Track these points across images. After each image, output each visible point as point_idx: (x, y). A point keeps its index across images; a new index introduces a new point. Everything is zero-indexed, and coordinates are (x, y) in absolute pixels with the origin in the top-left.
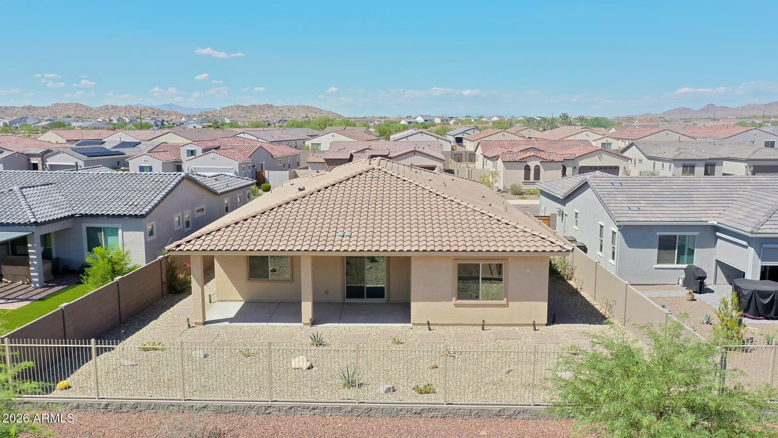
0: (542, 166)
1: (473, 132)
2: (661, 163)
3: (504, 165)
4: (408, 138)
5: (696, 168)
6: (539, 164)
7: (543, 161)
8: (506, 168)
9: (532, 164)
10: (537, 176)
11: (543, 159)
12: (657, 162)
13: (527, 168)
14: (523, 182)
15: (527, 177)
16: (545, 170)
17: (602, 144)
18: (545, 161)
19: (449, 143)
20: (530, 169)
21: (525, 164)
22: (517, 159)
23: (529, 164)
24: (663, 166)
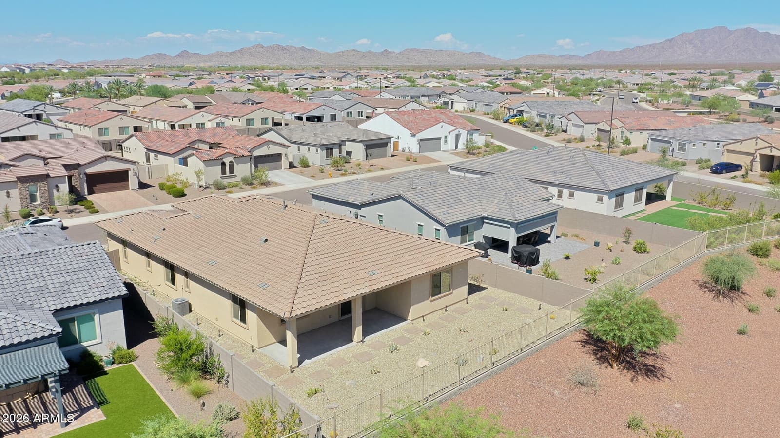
0: (235, 162)
1: (45, 107)
2: (306, 147)
3: (205, 164)
4: (19, 129)
5: (334, 150)
6: (232, 160)
7: (236, 157)
8: (206, 166)
9: (227, 160)
10: (232, 171)
11: (235, 155)
12: (301, 146)
13: (223, 164)
14: (221, 177)
15: (224, 172)
16: (238, 164)
17: (217, 123)
18: (237, 157)
19: (70, 131)
20: (225, 165)
21: (221, 161)
22: (214, 157)
23: (224, 160)
24: (309, 149)
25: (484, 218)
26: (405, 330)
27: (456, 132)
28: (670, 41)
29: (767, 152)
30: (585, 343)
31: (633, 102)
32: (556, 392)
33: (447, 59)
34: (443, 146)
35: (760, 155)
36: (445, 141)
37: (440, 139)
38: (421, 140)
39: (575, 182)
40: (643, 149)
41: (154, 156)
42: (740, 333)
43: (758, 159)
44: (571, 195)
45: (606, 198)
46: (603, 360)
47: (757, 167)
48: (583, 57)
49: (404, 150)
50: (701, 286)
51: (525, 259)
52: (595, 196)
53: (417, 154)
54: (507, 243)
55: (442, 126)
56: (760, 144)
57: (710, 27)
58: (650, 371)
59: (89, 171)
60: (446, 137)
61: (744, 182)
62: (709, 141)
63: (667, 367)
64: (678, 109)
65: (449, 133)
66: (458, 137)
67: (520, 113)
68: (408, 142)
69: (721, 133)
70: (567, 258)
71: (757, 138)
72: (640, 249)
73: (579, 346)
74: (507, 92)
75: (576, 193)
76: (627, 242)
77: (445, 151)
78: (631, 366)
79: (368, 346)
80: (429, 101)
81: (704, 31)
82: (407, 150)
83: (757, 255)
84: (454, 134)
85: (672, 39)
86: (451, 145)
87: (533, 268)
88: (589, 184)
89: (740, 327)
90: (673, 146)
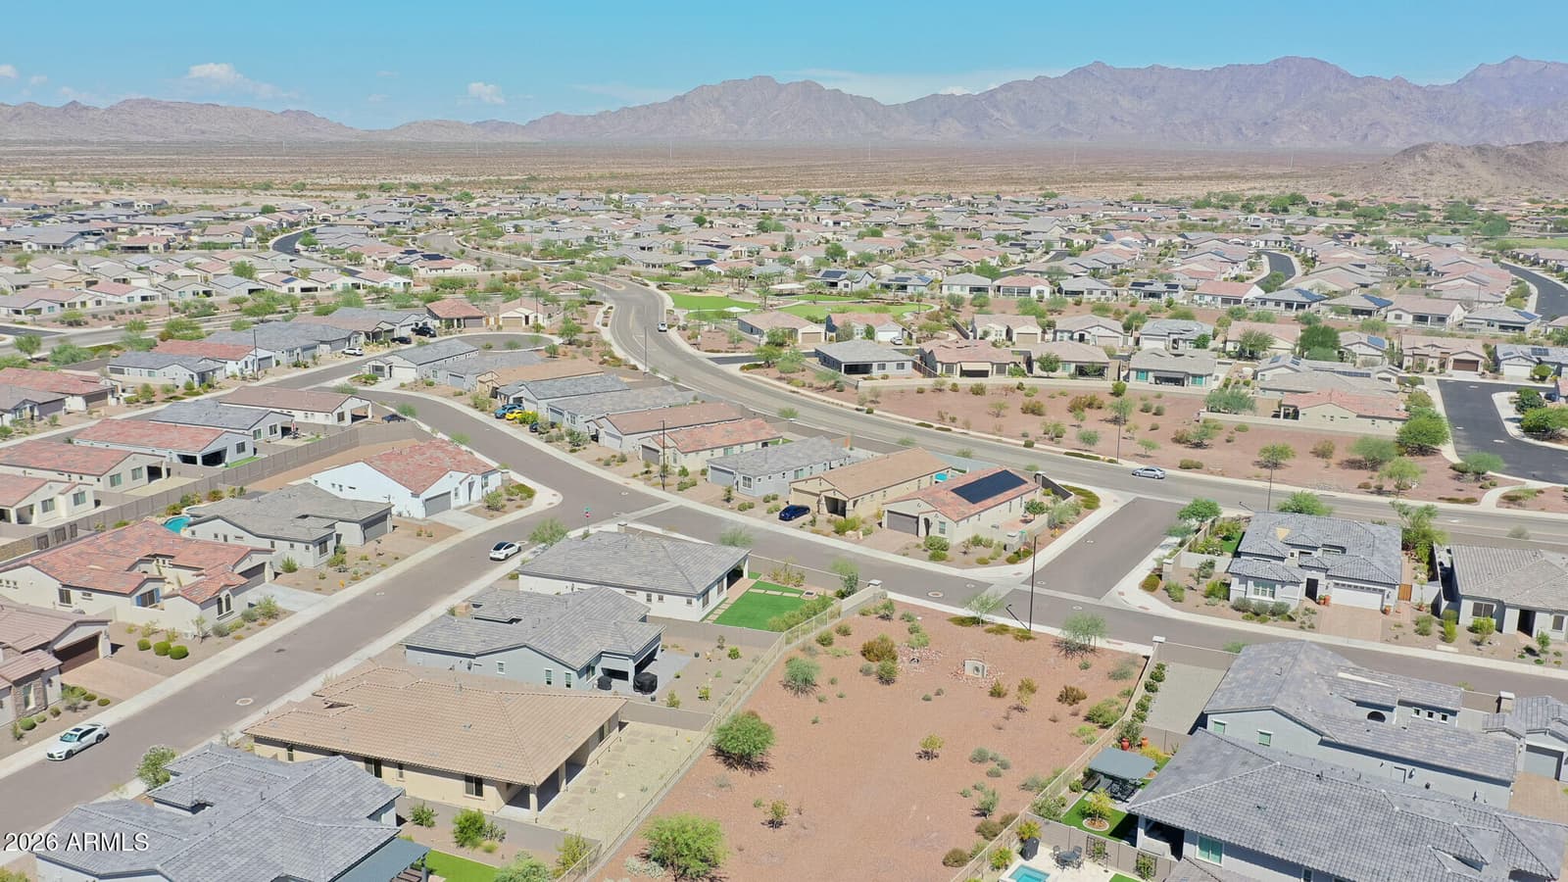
0: (232, 594)
5: (328, 542)
6: (229, 593)
7: (233, 589)
8: (201, 608)
9: (223, 596)
11: (232, 586)
14: (217, 618)
16: (234, 597)
17: (74, 495)
20: (221, 602)
21: (217, 598)
22: (210, 594)
24: (292, 546)
25: (603, 652)
26: (590, 774)
27: (469, 480)
28: (682, 99)
29: (830, 494)
30: (717, 755)
31: (660, 331)
32: (709, 795)
33: (231, 125)
34: (454, 503)
35: (826, 497)
36: (456, 494)
37: (449, 492)
38: (427, 500)
39: (662, 585)
40: (702, 474)
41: (81, 595)
42: (814, 722)
43: (823, 501)
44: (661, 599)
45: (694, 600)
46: (731, 765)
47: (824, 509)
48: (524, 127)
49: (400, 515)
50: (784, 685)
51: (646, 688)
52: (685, 599)
53: (424, 520)
54: (627, 673)
55: (451, 477)
56: (826, 486)
57: (747, 77)
58: (761, 766)
59: (58, 647)
60: (456, 489)
61: (812, 532)
62: (774, 473)
63: (771, 761)
64: (727, 352)
65: (460, 483)
66: (471, 485)
67: (519, 401)
68: (406, 505)
69: (785, 459)
70: (678, 677)
71: (821, 478)
72: (734, 655)
73: (713, 758)
74: (458, 317)
75: (666, 597)
76: (721, 647)
77: (459, 508)
78: (748, 766)
79: (573, 792)
80: (332, 350)
81: (737, 83)
82: (405, 514)
83: (823, 645)
84: (466, 484)
85: (685, 96)
86: (463, 499)
87: (654, 693)
88: (677, 588)
89: (813, 718)
90: (737, 479)
